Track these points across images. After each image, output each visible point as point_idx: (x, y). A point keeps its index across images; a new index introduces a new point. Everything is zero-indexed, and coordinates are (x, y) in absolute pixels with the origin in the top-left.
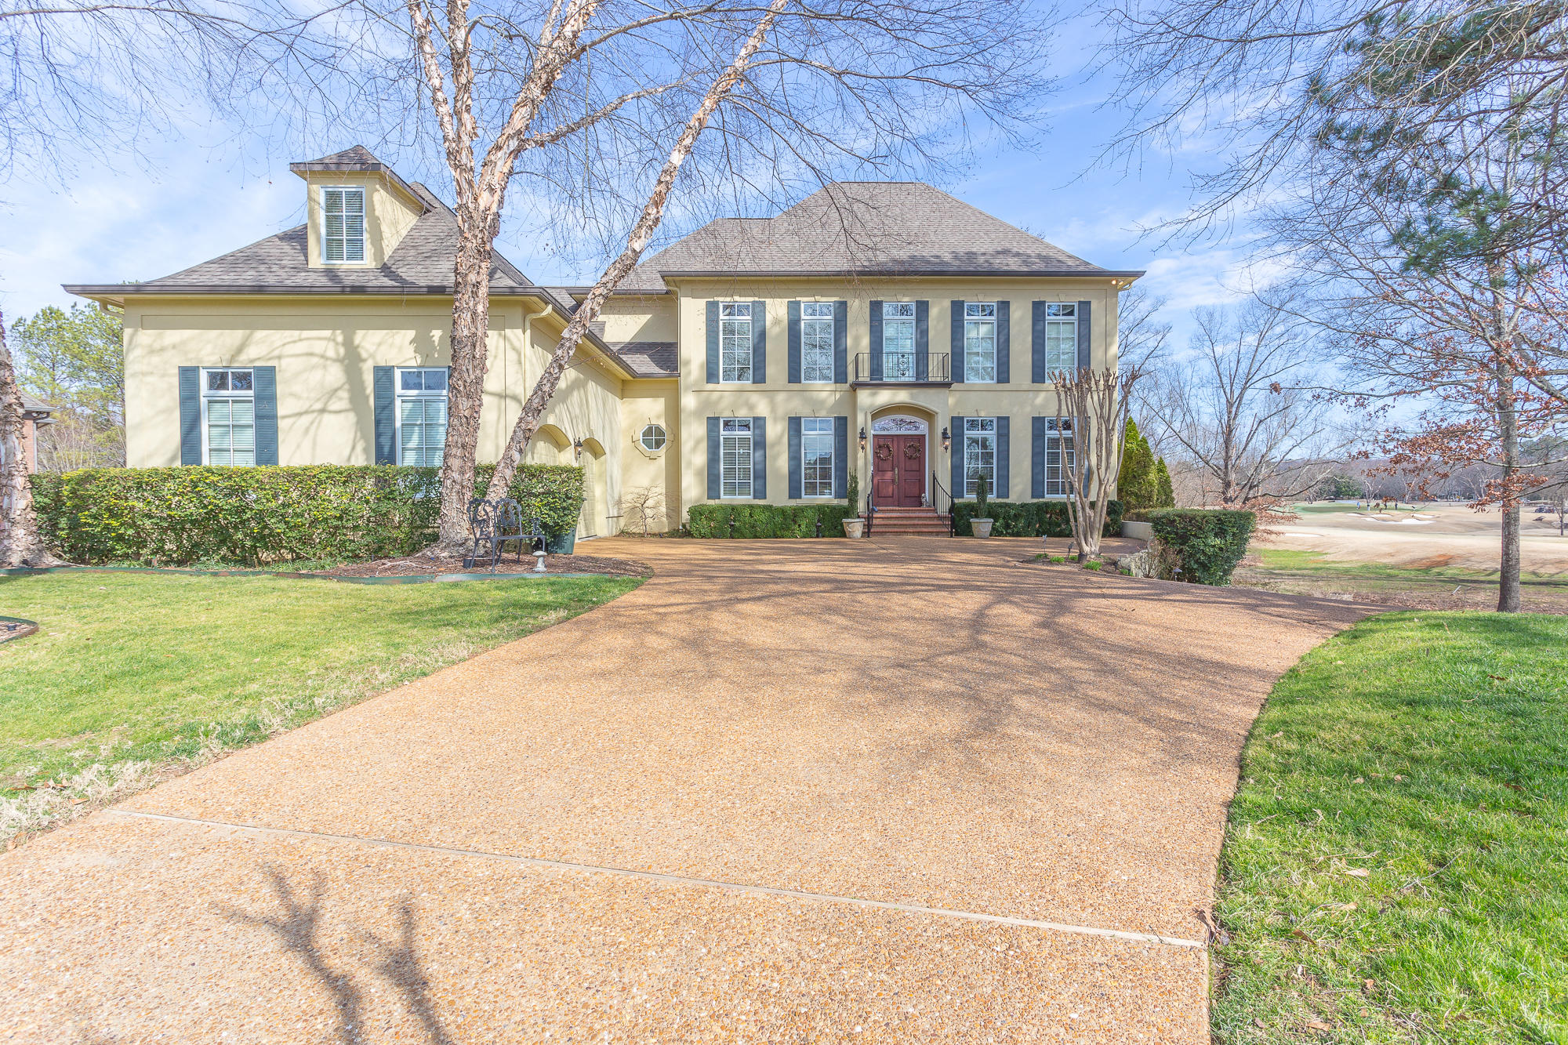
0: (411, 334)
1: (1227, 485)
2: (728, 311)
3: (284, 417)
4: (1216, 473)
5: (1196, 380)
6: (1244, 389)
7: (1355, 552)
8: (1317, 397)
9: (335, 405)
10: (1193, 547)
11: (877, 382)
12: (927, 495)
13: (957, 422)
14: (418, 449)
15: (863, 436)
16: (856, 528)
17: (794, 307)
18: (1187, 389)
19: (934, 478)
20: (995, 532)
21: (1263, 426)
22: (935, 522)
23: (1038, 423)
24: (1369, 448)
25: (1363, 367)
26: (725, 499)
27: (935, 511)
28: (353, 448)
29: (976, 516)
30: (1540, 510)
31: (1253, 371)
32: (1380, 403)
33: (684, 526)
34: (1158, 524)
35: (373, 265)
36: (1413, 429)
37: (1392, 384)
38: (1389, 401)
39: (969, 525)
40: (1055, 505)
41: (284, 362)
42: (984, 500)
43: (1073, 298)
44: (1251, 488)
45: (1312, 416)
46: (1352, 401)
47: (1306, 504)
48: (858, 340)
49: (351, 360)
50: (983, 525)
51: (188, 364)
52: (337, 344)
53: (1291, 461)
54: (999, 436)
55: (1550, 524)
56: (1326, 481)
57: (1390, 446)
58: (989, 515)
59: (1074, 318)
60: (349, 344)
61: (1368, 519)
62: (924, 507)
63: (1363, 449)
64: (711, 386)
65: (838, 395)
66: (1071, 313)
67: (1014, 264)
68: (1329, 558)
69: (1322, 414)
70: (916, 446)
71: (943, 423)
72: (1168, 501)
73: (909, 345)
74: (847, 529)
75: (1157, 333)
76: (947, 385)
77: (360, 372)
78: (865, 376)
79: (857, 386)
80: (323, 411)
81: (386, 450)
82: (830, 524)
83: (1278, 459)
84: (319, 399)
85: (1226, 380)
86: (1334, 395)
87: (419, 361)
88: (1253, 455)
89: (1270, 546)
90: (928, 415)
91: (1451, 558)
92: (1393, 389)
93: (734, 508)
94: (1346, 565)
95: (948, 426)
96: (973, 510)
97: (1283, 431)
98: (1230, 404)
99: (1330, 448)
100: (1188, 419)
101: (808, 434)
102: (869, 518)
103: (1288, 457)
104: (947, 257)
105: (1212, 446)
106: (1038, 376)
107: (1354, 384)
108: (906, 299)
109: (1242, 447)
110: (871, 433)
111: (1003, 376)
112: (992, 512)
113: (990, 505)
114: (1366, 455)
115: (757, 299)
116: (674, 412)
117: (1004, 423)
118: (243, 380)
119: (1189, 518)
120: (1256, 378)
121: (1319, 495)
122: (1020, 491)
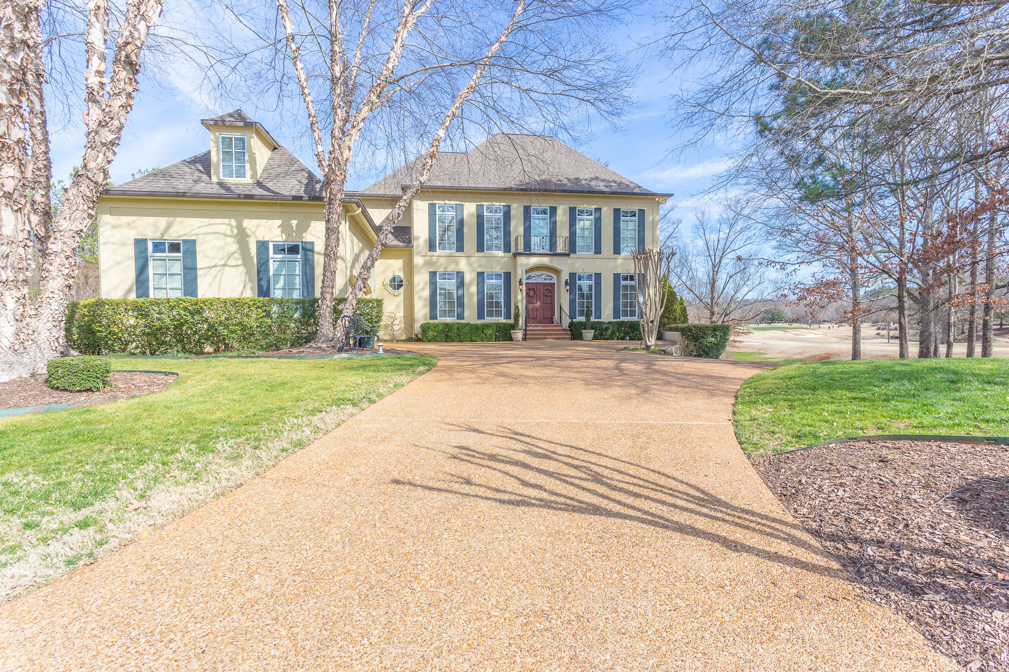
0: (279, 222)
1: (713, 314)
2: (441, 209)
3: (201, 269)
4: (706, 307)
5: (695, 252)
6: (721, 257)
7: (781, 352)
8: (760, 264)
9: (232, 262)
10: (701, 343)
11: (528, 251)
12: (556, 317)
13: (572, 275)
14: (284, 289)
15: (521, 283)
16: (519, 335)
17: (480, 208)
18: (690, 257)
19: (561, 307)
20: (595, 338)
21: (732, 279)
22: (562, 332)
23: (617, 277)
24: (786, 292)
25: (784, 247)
26: (441, 320)
27: (561, 326)
28: (245, 287)
29: (584, 329)
30: (879, 329)
31: (726, 247)
32: (793, 268)
33: (416, 335)
34: (684, 331)
35: (250, 181)
36: (809, 282)
37: (798, 257)
38: (797, 266)
39: (581, 334)
40: (627, 322)
41: (200, 237)
42: (589, 320)
43: (635, 207)
44: (725, 316)
45: (758, 274)
46: (778, 266)
47: (755, 326)
48: (517, 228)
49: (242, 237)
50: (589, 334)
51: (140, 237)
52: (232, 226)
53: (747, 300)
54: (596, 283)
55: (883, 337)
56: (766, 312)
57: (797, 291)
58: (592, 328)
59: (636, 218)
60: (240, 227)
61: (789, 334)
62: (554, 324)
63: (783, 293)
64: (431, 253)
65: (506, 259)
66: (634, 215)
67: (601, 186)
68: (767, 356)
69: (763, 273)
70: (549, 291)
71: (565, 277)
72: (686, 320)
73: (546, 231)
74: (514, 336)
75: (674, 223)
76: (568, 255)
77: (247, 243)
78: (521, 249)
79: (516, 255)
80: (225, 265)
81: (265, 288)
82: (504, 334)
83: (740, 299)
84: (222, 259)
85: (712, 253)
86: (770, 263)
87: (284, 238)
88: (727, 296)
89: (736, 350)
90: (557, 272)
91: (831, 354)
92: (799, 260)
93: (447, 325)
94: (776, 360)
95: (568, 278)
96: (583, 326)
97: (743, 283)
98: (714, 266)
99: (768, 292)
100: (691, 275)
101: (489, 282)
102: (526, 330)
103: (746, 298)
104: (565, 181)
105: (705, 290)
106: (617, 250)
107: (780, 256)
108: (544, 205)
109: (720, 292)
110: (524, 282)
111: (598, 250)
112: (593, 326)
113: (592, 322)
114: (785, 296)
115: (458, 202)
116: (409, 268)
117: (598, 276)
118: (175, 247)
119: (699, 328)
120: (728, 252)
121: (762, 321)
122: (607, 315)
